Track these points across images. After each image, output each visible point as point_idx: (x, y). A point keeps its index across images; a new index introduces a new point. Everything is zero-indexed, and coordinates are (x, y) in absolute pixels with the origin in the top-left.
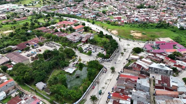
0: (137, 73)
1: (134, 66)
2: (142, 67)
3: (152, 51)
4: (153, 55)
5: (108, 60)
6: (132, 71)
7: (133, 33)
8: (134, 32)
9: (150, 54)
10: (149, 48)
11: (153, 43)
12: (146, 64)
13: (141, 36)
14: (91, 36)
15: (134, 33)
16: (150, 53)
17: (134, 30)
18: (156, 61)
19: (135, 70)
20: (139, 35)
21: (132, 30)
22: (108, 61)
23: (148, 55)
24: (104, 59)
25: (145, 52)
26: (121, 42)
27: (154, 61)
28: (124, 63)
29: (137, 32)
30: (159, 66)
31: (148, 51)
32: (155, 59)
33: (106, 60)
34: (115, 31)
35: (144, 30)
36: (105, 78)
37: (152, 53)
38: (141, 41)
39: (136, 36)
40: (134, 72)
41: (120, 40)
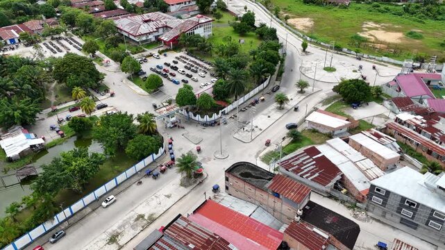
0: (284, 208)
1: (301, 164)
2: (338, 177)
3: (426, 104)
4: (419, 120)
5: (207, 118)
6: (265, 196)
7: (370, 29)
8: (376, 29)
9: (405, 116)
10: (414, 90)
11: (440, 71)
12: (368, 163)
13: (399, 41)
14: (198, 25)
15: (372, 32)
16: (409, 110)
17: (376, 22)
18: (430, 152)
19: (277, 195)
20: (393, 38)
21: (370, 20)
22: (205, 125)
23: (397, 120)
24: (191, 114)
25: (386, 103)
26: (307, 58)
27: (420, 151)
28: (268, 144)
29: (388, 29)
30: (434, 190)
31: (403, 104)
32: (426, 143)
33: (198, 118)
34: (308, 19)
35: (419, 24)
36: (132, 204)
37: (418, 112)
38: (392, 60)
39: (378, 41)
40: (271, 200)
41: (304, 50)
